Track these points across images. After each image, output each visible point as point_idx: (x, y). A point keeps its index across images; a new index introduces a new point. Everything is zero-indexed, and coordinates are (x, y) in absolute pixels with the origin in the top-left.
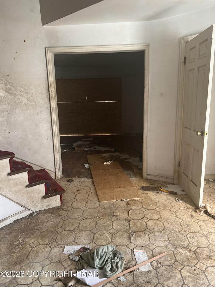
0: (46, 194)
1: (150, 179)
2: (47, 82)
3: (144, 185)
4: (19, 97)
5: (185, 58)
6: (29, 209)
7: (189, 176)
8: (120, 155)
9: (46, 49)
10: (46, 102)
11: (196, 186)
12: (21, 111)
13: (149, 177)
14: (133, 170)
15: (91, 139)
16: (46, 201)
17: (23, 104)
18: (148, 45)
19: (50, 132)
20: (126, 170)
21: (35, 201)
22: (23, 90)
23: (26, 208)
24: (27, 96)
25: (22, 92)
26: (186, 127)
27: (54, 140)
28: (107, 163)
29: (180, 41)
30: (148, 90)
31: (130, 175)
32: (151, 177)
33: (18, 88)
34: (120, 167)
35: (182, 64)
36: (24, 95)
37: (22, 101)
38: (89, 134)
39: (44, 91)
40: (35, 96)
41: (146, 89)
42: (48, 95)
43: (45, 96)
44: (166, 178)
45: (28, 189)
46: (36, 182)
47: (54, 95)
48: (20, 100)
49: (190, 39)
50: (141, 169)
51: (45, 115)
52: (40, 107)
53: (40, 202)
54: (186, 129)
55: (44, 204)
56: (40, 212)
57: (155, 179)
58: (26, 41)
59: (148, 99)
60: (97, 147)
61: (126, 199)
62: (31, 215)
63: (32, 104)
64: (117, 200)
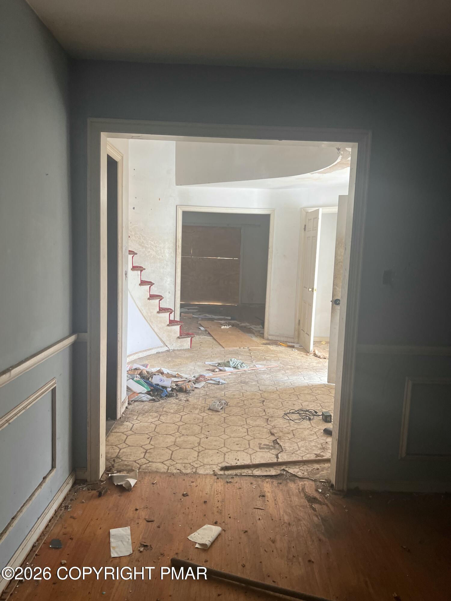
0: (180, 335)
1: (271, 339)
2: (175, 237)
3: (264, 342)
4: (149, 250)
5: (305, 225)
6: (166, 346)
7: (305, 331)
8: (239, 323)
9: (178, 207)
10: (172, 256)
11: (309, 335)
12: (150, 263)
13: (270, 337)
14: (254, 333)
15: (196, 307)
16: (179, 342)
17: (152, 257)
18: (274, 211)
19: (173, 286)
20: (246, 333)
21: (172, 340)
22: (153, 244)
23: (165, 344)
24: (156, 249)
25: (152, 245)
26: (304, 287)
27: (176, 295)
28: (226, 327)
29: (301, 210)
30: (273, 251)
31: (251, 336)
32: (272, 337)
33: (149, 241)
34: (240, 331)
35: (303, 230)
36: (154, 249)
37: (151, 254)
38: (192, 302)
39: (172, 245)
40: (162, 250)
41: (270, 250)
42: (175, 249)
43: (172, 250)
44: (287, 337)
45: (168, 327)
46: (174, 323)
47: (179, 251)
48: (150, 253)
49: (310, 211)
50: (263, 334)
51: (170, 269)
52: (167, 261)
53: (175, 341)
54: (304, 288)
55: (178, 344)
56: (174, 350)
57: (277, 339)
58: (160, 200)
59: (272, 260)
60: (207, 315)
61: (248, 348)
62: (168, 351)
63: (159, 258)
64: (240, 348)
